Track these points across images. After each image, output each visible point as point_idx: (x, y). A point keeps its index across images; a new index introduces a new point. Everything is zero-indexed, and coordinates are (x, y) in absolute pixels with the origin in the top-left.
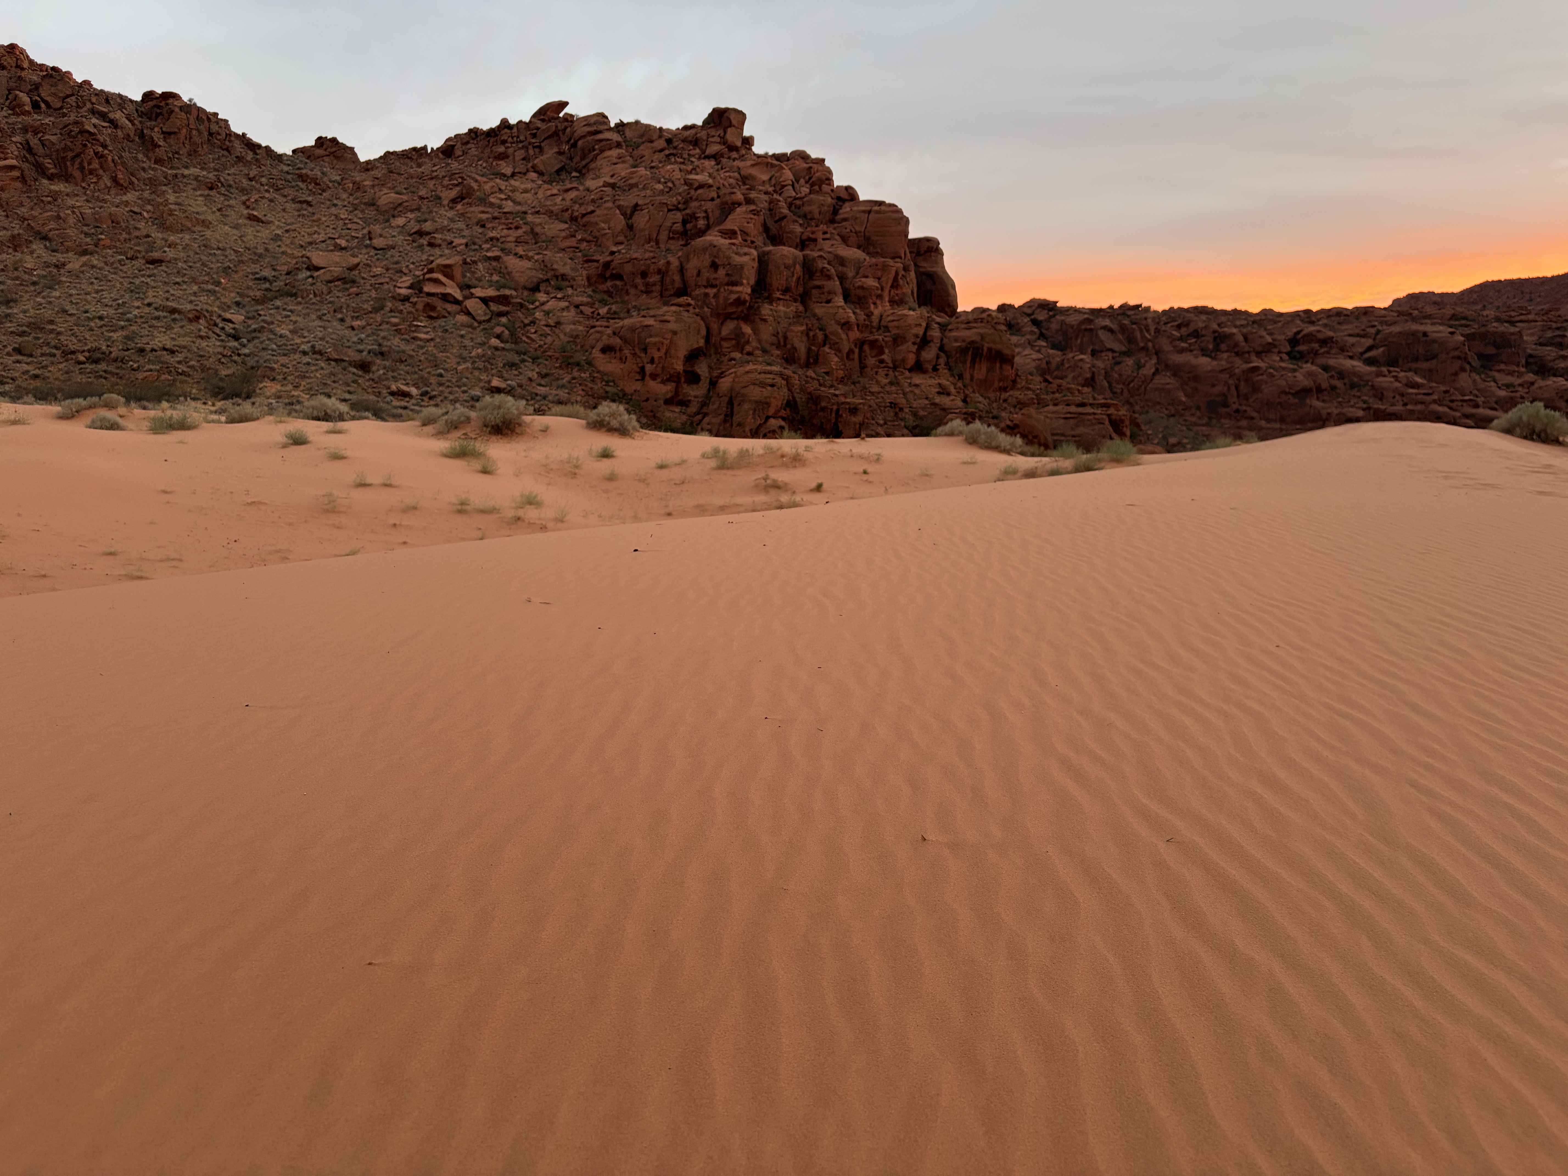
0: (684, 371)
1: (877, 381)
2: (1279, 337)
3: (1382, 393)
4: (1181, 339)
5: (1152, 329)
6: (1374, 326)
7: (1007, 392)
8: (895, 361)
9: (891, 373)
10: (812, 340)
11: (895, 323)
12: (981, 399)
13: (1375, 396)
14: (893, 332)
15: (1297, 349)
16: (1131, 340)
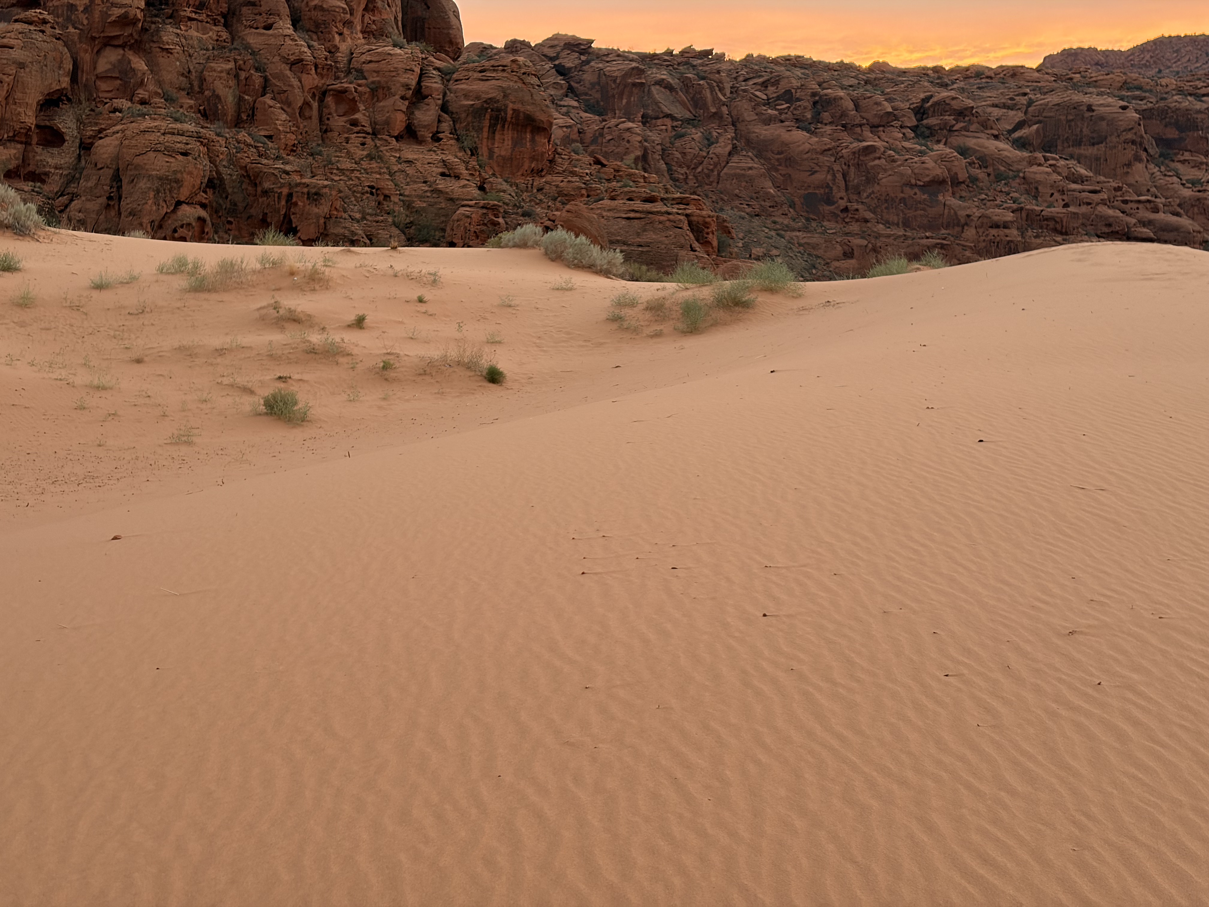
0: (37, 126)
1: (348, 152)
2: (902, 105)
3: (1037, 189)
4: (768, 103)
5: (727, 86)
6: (1025, 94)
7: (542, 176)
8: (375, 123)
9: (369, 140)
10: (244, 85)
11: (371, 65)
12: (505, 186)
13: (1028, 192)
14: (371, 79)
15: (925, 122)
16: (697, 102)
